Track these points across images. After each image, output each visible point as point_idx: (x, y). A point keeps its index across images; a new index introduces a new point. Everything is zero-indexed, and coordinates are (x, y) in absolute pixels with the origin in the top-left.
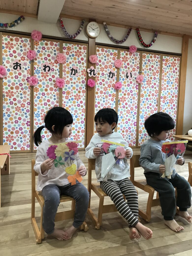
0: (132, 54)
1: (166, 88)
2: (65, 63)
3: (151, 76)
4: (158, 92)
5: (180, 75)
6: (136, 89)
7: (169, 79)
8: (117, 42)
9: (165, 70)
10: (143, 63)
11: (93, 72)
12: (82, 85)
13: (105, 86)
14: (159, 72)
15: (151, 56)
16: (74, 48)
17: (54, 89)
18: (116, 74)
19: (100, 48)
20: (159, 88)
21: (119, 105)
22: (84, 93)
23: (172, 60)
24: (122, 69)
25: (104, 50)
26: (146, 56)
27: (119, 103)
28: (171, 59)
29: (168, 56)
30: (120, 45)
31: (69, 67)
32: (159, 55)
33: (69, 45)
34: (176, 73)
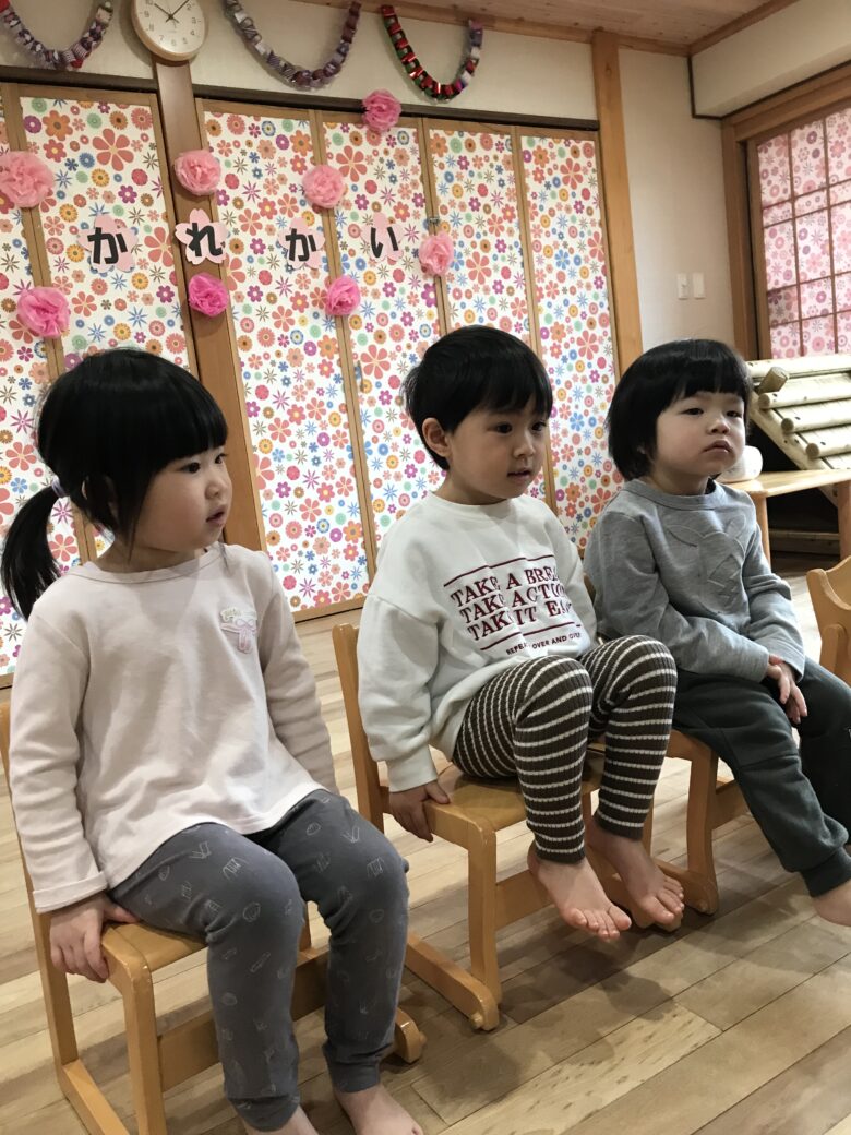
0: (378, 133)
1: (556, 286)
2: (53, 203)
3: (483, 237)
4: (525, 307)
5: (606, 223)
6: (429, 305)
7: (561, 242)
8: (298, 77)
9: (538, 202)
10: (439, 174)
11: (206, 236)
12: (161, 312)
13: (279, 303)
14: (513, 216)
15: (468, 140)
16: (85, 121)
17: (15, 350)
18: (320, 240)
19: (219, 112)
20: (525, 292)
21: (360, 394)
22: (179, 351)
23: (562, 153)
24: (346, 213)
25: (243, 123)
26: (444, 140)
27: (358, 381)
28: (557, 150)
29: (543, 137)
30: (314, 92)
31: (77, 224)
32: (502, 134)
33: (57, 108)
34: (589, 211)
